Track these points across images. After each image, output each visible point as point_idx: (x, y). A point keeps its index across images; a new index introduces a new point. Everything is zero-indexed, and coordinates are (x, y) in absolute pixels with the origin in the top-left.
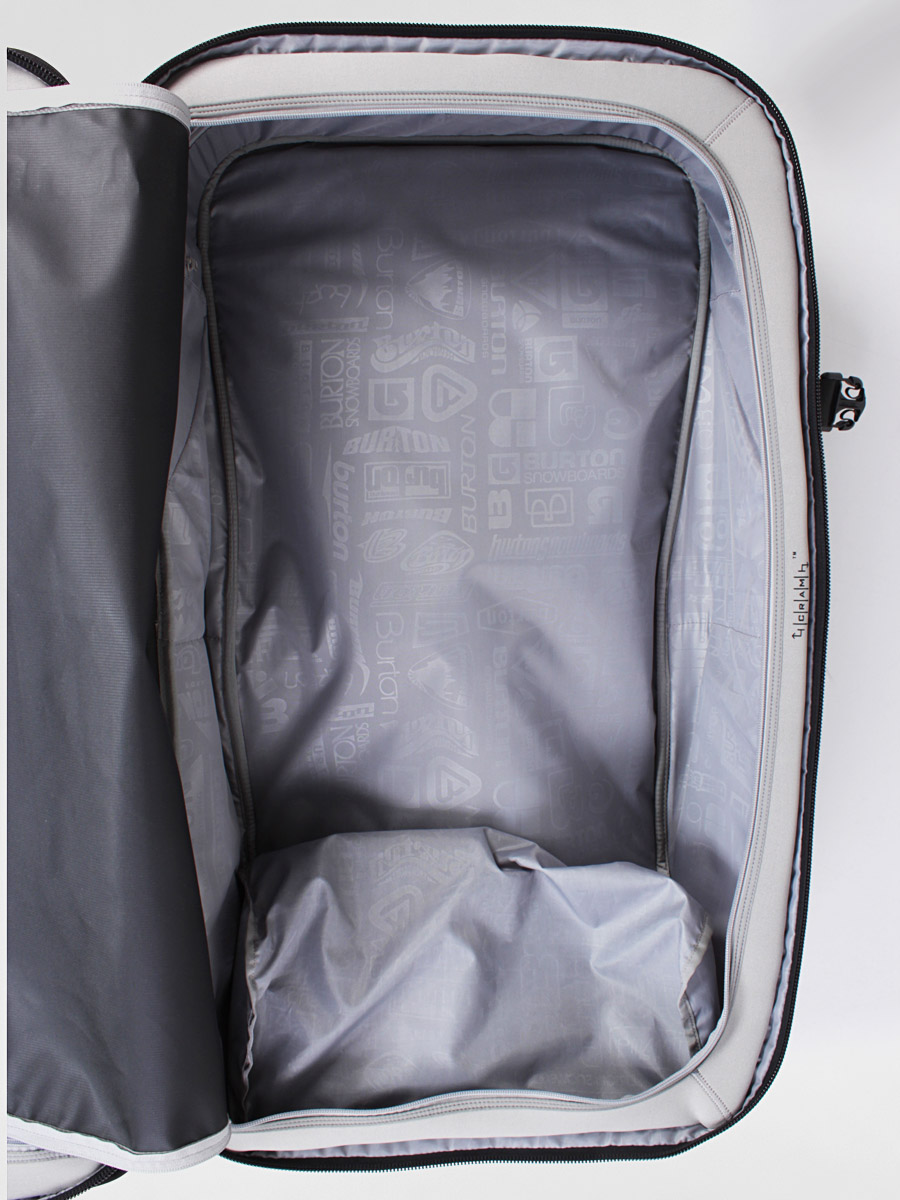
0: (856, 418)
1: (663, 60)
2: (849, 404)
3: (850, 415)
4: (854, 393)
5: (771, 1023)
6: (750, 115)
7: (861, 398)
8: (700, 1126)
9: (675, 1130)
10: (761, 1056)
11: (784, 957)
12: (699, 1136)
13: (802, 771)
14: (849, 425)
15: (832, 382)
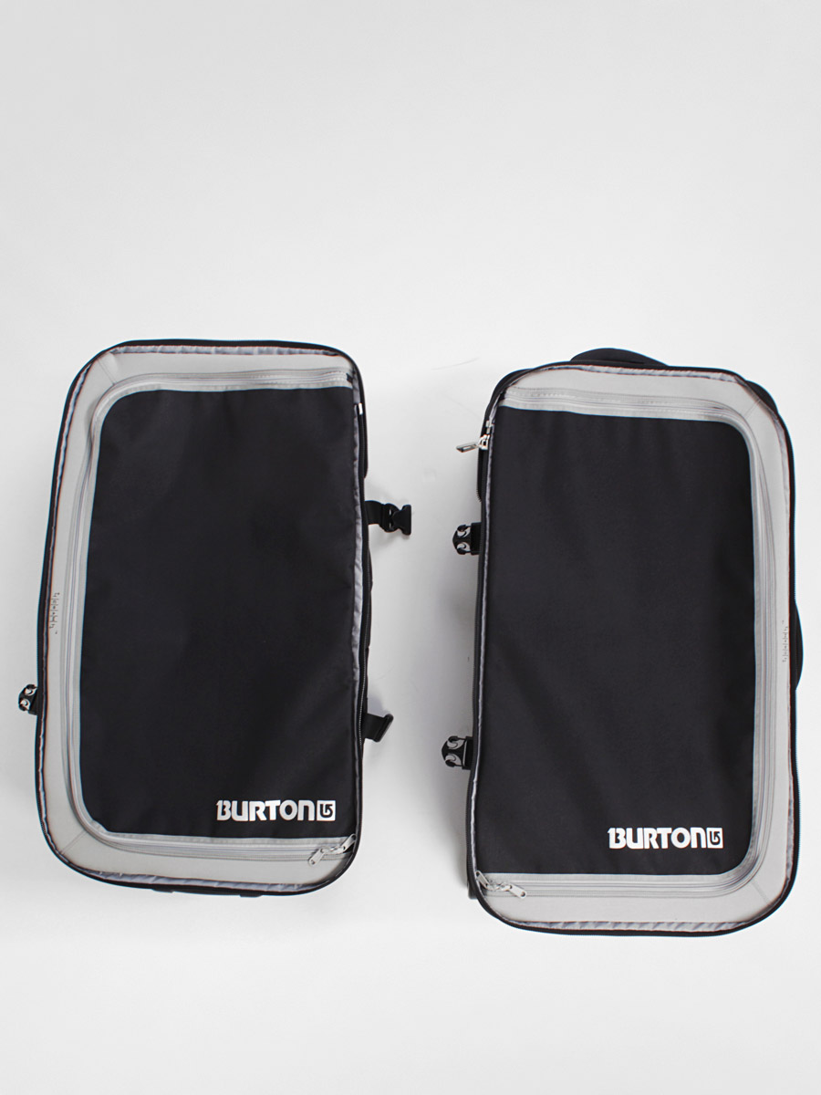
0: (25, 689)
1: (104, 873)
2: (27, 697)
3: (28, 691)
4: (24, 702)
5: (75, 404)
6: (62, 845)
7: (20, 700)
8: (113, 353)
9: (125, 352)
10: (81, 388)
11: (67, 437)
12: (114, 350)
13: (55, 528)
14: (29, 687)
15: (32, 710)
